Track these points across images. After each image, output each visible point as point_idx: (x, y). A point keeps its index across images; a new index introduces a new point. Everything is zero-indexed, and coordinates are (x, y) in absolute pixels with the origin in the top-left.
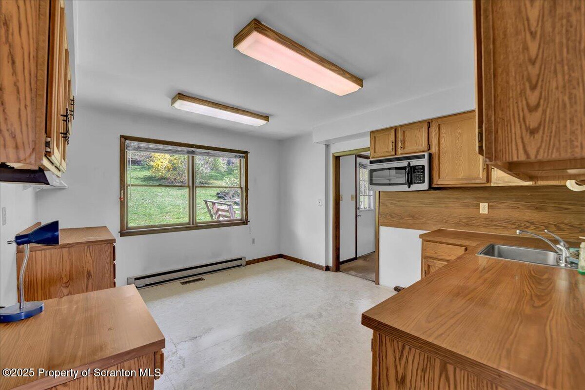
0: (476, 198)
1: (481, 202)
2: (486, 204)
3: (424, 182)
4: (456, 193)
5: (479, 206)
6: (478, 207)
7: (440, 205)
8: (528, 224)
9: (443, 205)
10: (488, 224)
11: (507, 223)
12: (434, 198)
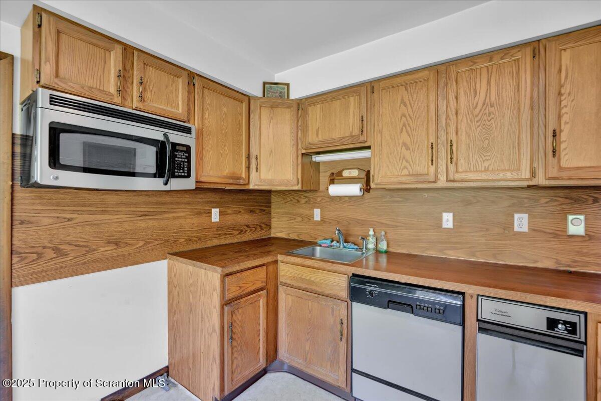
0: (208, 202)
1: (213, 208)
2: (217, 210)
3: (189, 176)
4: (187, 196)
5: (211, 213)
6: (210, 215)
7: (167, 215)
8: (245, 227)
9: (171, 215)
10: (220, 234)
11: (233, 229)
12: (157, 204)
